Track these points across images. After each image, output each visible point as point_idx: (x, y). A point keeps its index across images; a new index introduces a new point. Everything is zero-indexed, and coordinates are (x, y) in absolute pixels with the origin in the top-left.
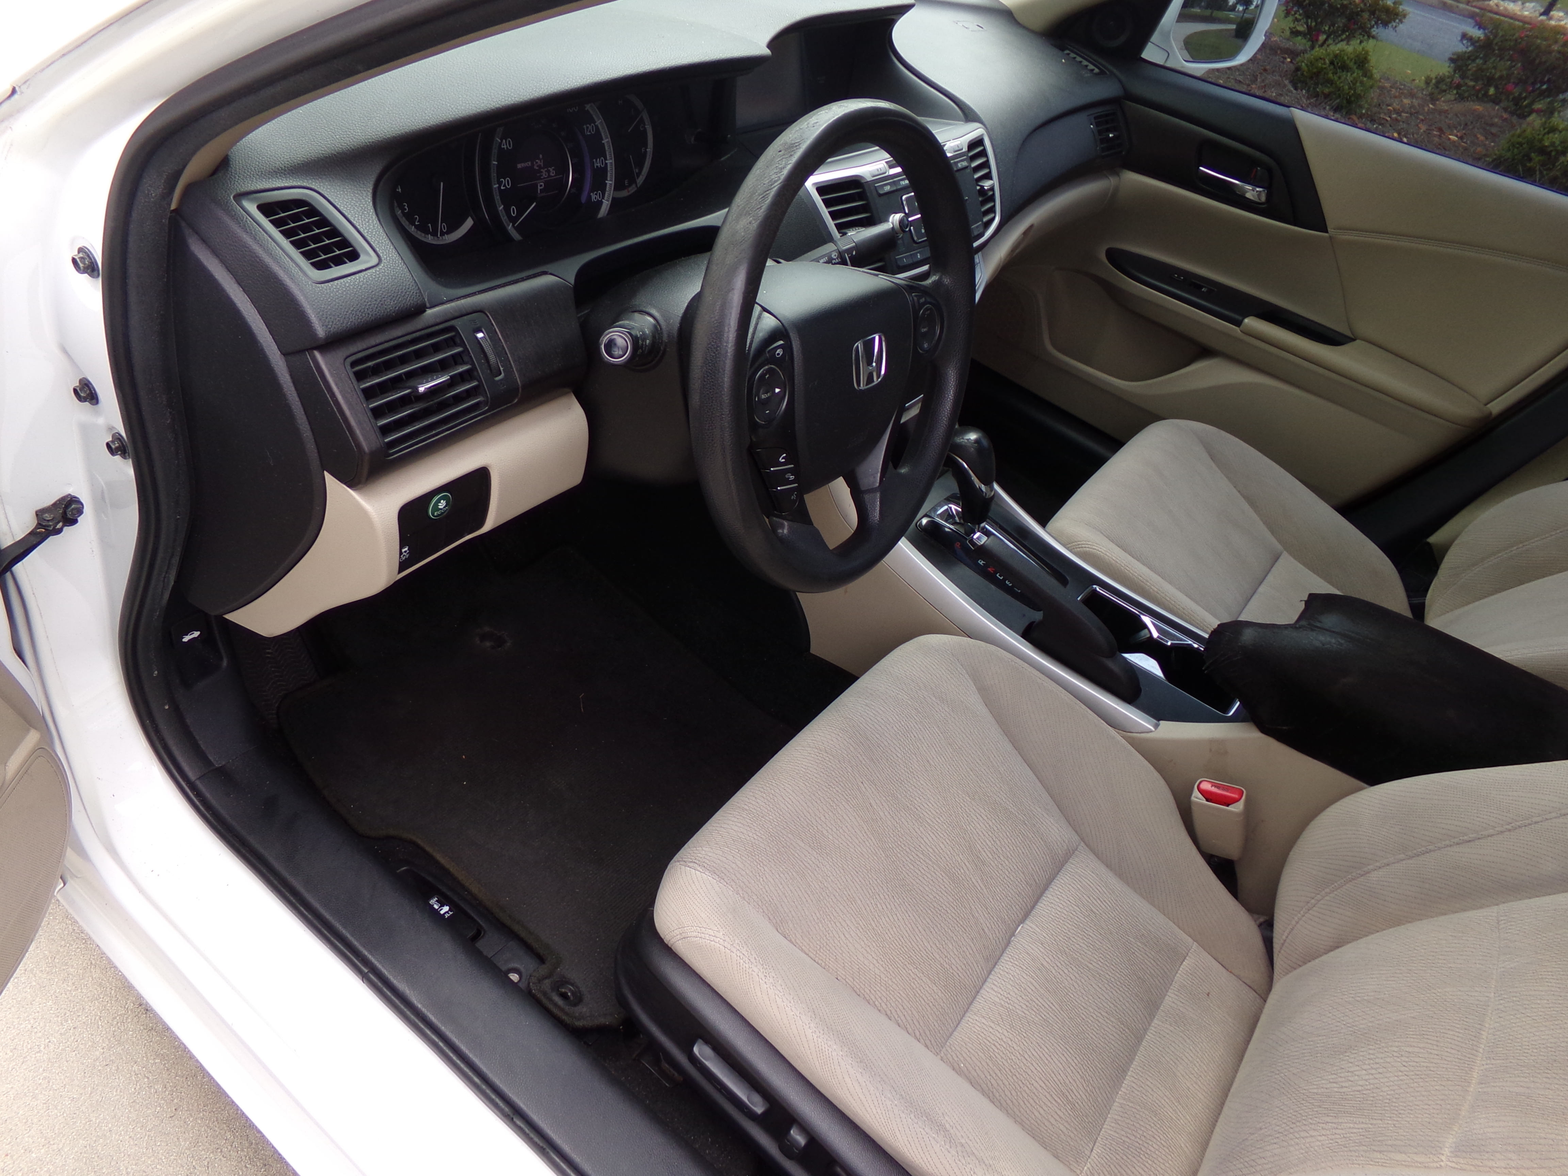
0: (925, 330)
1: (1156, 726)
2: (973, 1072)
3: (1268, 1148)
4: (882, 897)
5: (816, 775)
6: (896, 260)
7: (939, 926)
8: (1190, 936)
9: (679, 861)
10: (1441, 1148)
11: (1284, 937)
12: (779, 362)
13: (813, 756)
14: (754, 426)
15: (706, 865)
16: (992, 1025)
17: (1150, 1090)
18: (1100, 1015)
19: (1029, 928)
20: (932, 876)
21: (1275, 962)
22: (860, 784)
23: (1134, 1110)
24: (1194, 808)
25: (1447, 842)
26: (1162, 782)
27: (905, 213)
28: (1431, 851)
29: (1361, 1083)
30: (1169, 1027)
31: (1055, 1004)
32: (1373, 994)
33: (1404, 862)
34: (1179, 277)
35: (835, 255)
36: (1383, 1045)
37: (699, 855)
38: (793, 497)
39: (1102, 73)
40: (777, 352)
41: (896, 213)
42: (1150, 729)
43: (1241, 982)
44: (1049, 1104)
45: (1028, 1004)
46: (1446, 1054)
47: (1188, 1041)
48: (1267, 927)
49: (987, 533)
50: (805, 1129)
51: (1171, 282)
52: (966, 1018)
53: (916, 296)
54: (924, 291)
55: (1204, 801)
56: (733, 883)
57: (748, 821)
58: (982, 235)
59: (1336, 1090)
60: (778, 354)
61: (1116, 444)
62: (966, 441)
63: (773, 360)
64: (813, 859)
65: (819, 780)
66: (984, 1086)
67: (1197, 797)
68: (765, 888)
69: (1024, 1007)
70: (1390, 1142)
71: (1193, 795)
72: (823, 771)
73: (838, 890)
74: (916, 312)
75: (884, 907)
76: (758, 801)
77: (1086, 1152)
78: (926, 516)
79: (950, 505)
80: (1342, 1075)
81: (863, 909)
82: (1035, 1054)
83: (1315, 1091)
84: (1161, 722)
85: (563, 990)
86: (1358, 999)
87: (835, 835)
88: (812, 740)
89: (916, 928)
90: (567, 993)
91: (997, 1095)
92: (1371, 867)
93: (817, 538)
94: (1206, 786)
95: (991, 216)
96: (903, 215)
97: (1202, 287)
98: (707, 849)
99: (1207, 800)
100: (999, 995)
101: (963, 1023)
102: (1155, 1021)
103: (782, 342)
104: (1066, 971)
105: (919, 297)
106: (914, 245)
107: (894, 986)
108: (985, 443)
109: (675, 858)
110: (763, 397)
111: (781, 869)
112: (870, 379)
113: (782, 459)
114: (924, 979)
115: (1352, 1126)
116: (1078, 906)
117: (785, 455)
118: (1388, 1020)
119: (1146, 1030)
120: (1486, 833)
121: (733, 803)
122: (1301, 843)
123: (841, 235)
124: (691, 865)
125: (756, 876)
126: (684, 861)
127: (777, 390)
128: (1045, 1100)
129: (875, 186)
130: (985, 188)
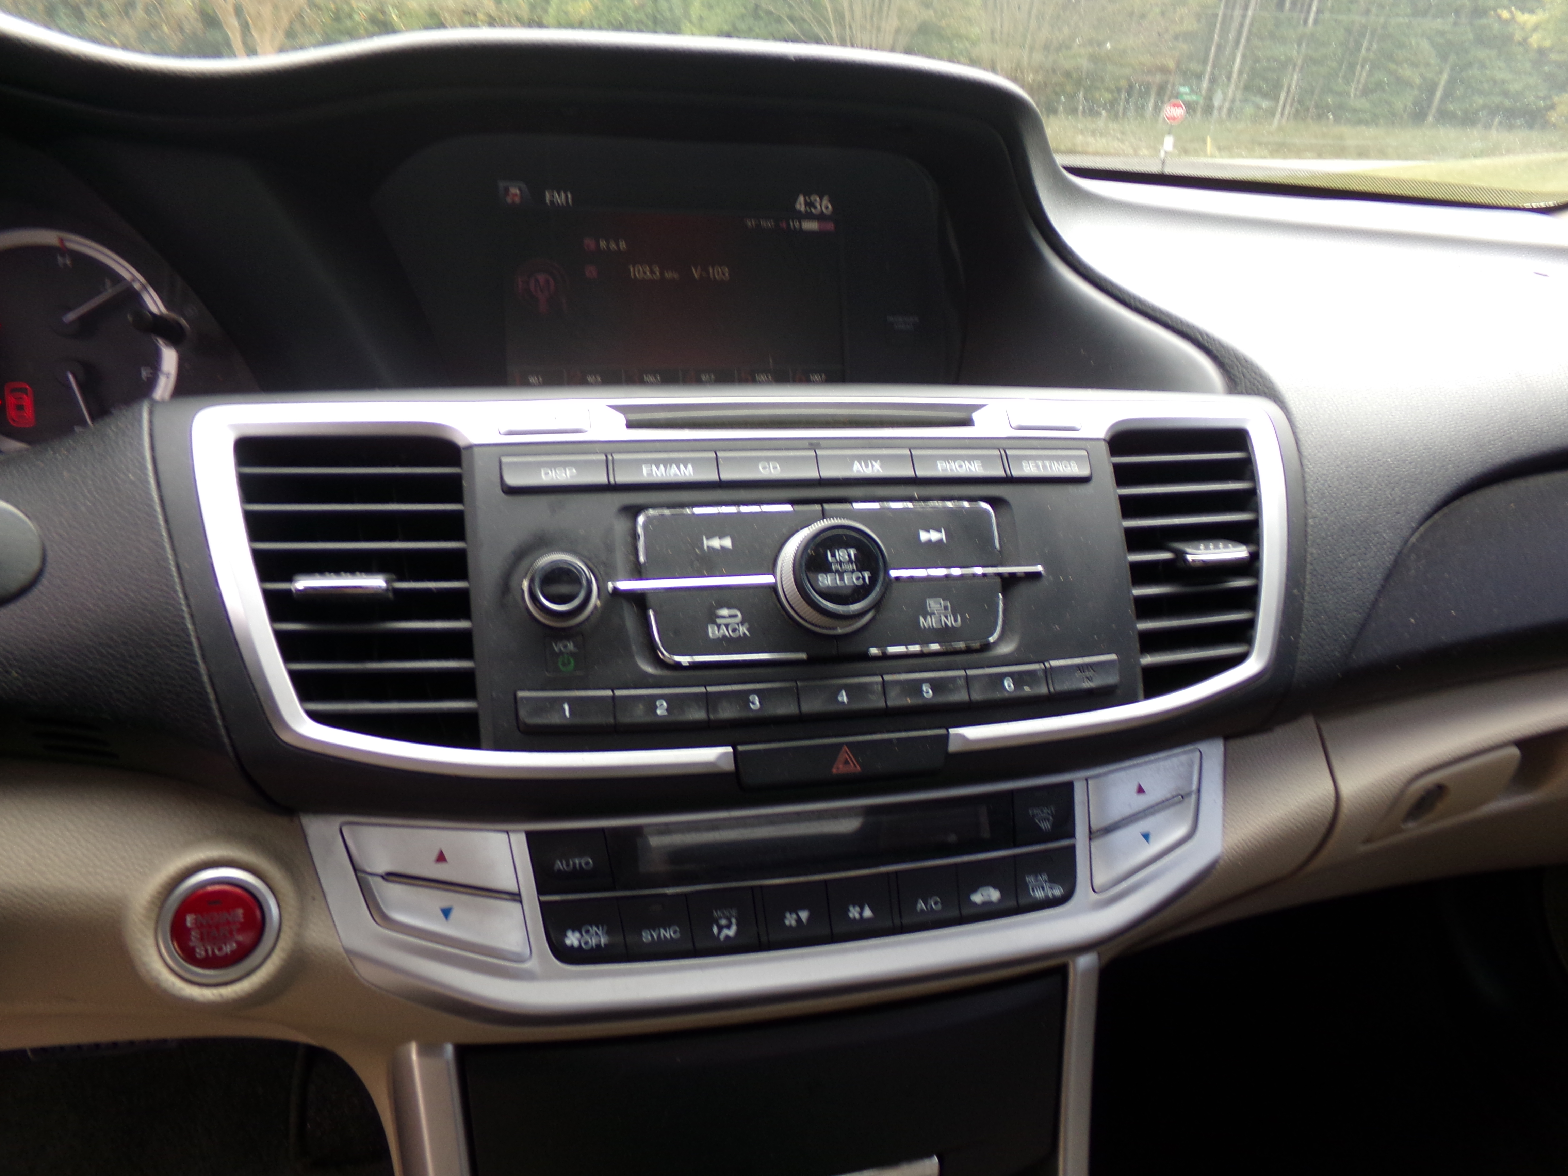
129: (500, 463)
130: (1194, 561)
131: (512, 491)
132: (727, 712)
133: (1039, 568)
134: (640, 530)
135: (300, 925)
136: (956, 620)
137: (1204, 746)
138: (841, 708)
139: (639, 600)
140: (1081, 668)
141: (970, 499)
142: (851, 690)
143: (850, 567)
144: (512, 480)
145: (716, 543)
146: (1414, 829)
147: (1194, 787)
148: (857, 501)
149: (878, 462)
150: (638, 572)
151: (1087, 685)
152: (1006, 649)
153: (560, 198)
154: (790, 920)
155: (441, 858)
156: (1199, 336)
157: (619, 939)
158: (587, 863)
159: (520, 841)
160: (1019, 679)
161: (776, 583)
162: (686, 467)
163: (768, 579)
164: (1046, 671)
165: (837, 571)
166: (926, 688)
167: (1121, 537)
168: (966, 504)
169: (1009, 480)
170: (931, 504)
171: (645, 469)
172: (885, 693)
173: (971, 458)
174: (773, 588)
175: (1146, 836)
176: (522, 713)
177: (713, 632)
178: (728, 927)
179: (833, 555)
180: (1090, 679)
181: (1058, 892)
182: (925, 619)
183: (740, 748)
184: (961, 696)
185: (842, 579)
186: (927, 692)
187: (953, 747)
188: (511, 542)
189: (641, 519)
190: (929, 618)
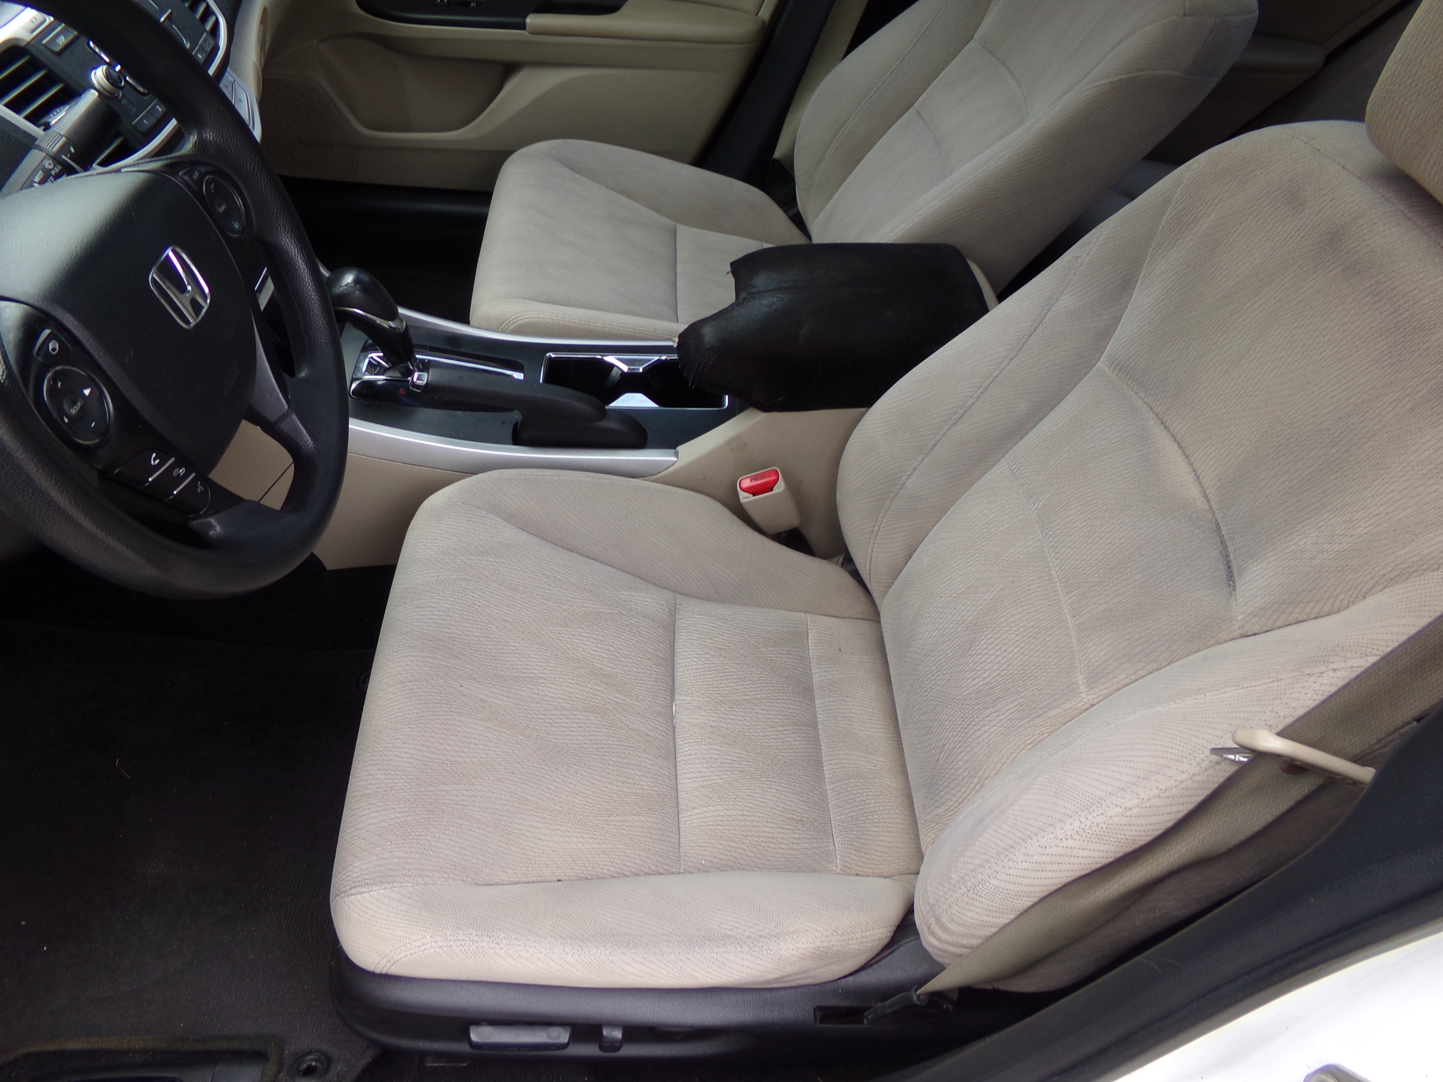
0: (223, 208)
1: (677, 455)
2: (715, 860)
3: (958, 758)
4: (548, 777)
5: (415, 711)
6: (134, 126)
7: (611, 762)
8: (801, 611)
9: (338, 895)
10: (1078, 688)
11: (868, 568)
12: (62, 356)
13: (399, 694)
14: (86, 453)
15: (368, 881)
16: (705, 809)
17: (845, 761)
18: (777, 733)
19: (681, 702)
20: (577, 723)
21: (870, 590)
22: (461, 688)
23: (844, 786)
24: (747, 508)
25: (946, 427)
26: (709, 500)
27: (106, 63)
28: (939, 441)
29: (995, 667)
30: (828, 699)
31: (740, 752)
32: (962, 585)
33: (926, 460)
35: (50, 164)
36: (994, 626)
37: (354, 875)
38: (200, 488)
40: (50, 348)
41: (96, 68)
42: (672, 461)
43: (855, 620)
44: (785, 836)
45: (720, 769)
46: (1039, 607)
47: (848, 699)
48: (848, 563)
49: (425, 366)
50: (613, 1024)
52: (682, 820)
53: (185, 174)
54: (189, 163)
55: (752, 498)
56: (407, 879)
57: (381, 804)
58: (216, 49)
59: (981, 683)
60: (54, 349)
61: (485, 196)
62: (346, 288)
63: (50, 361)
64: (465, 793)
65: (421, 714)
66: (729, 863)
67: (745, 498)
68: (439, 857)
69: (719, 773)
70: (1042, 705)
71: (741, 497)
72: (418, 702)
73: (507, 803)
74: (198, 194)
75: (556, 784)
76: (377, 776)
77: (831, 848)
78: (353, 380)
79: (370, 356)
80: (979, 668)
81: (539, 801)
82: (752, 806)
83: (967, 692)
84: (679, 448)
85: (305, 1066)
86: (954, 595)
87: (470, 755)
88: (389, 677)
89: (593, 781)
90: (311, 1064)
91: (743, 862)
92: (904, 478)
93: (258, 509)
94: (747, 483)
95: (211, 21)
96: (105, 67)
98: (358, 864)
99: (754, 495)
100: (695, 779)
101: (682, 826)
102: (817, 702)
103: (47, 332)
104: (732, 717)
105: (190, 174)
106: (145, 98)
107: (610, 846)
108: (365, 278)
109: (331, 898)
110: (73, 411)
111: (443, 827)
112: (196, 307)
113: (154, 460)
114: (629, 819)
115: (1009, 707)
116: (707, 654)
117: (154, 455)
118: (986, 602)
119: (815, 715)
120: (968, 404)
121: (354, 794)
122: (840, 484)
123: (43, 128)
124: (353, 891)
125: (423, 853)
126: (344, 892)
127: (87, 392)
128: (780, 835)
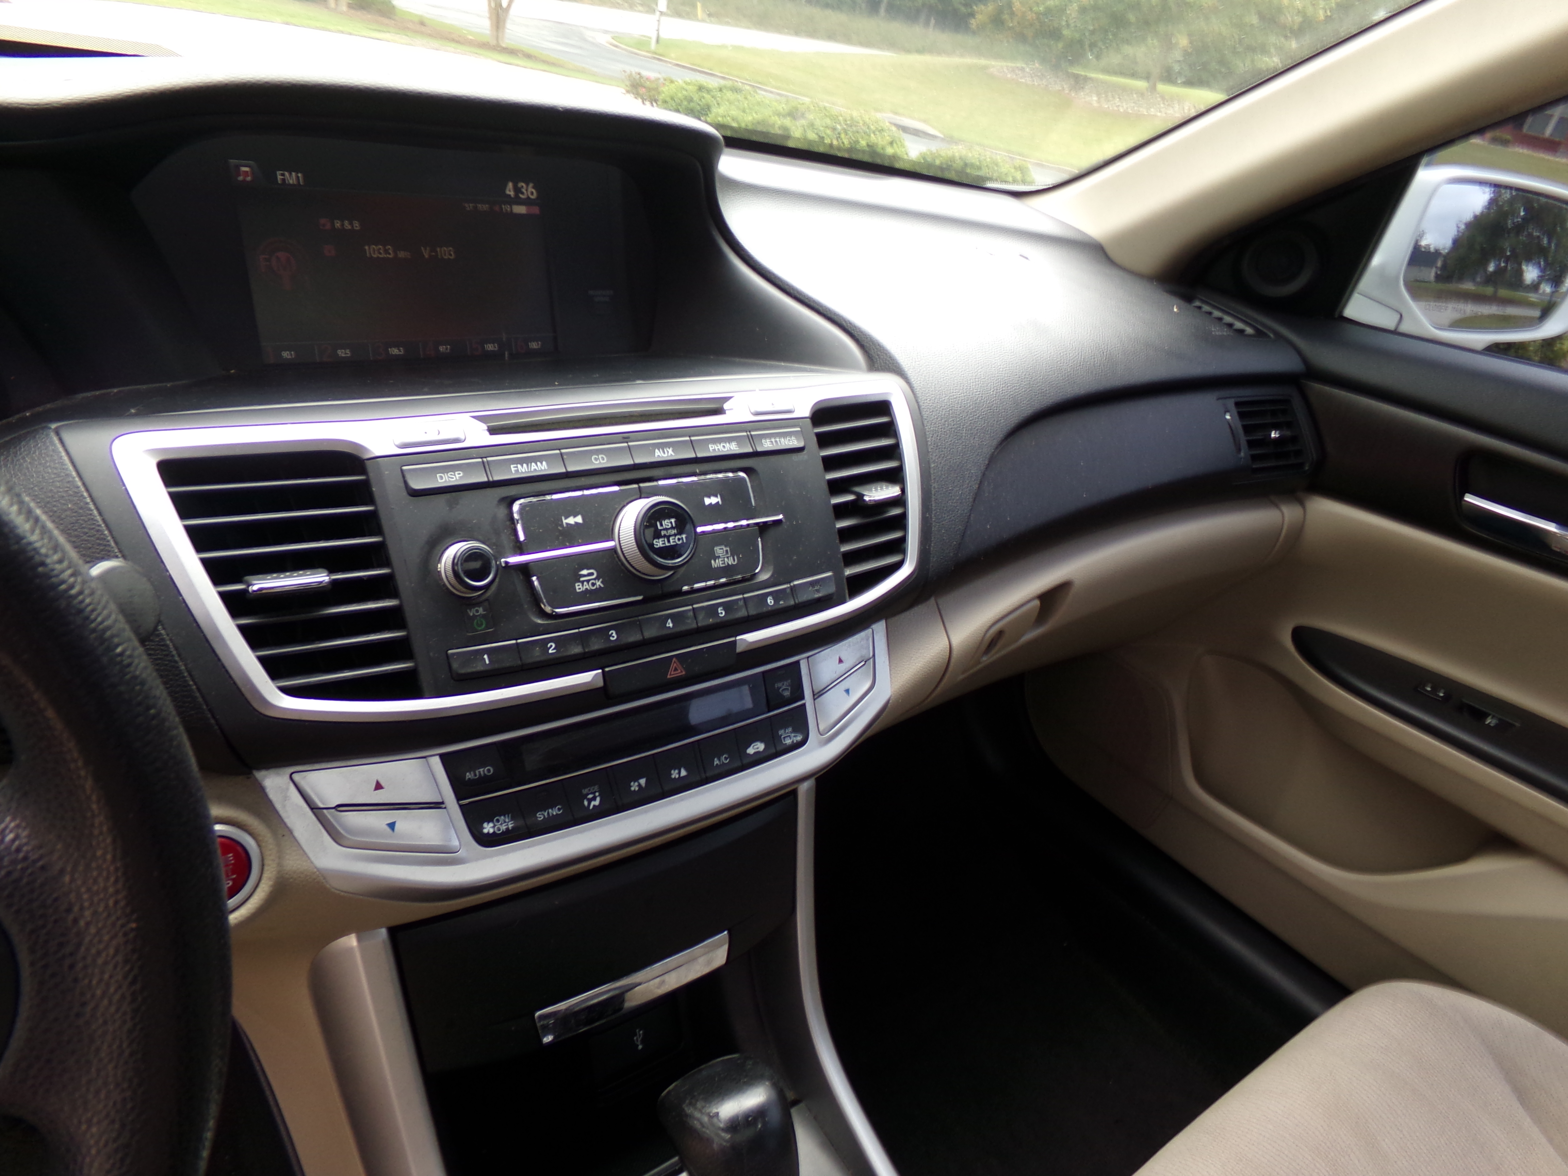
34: (1435, 689)
39: (1259, 334)
51: (1415, 695)
97: (1485, 715)
129: (402, 471)
130: (870, 500)
131: (416, 494)
132: (596, 645)
133: (781, 517)
134: (516, 516)
135: (280, 858)
136: (734, 560)
137: (874, 626)
138: (669, 632)
139: (525, 570)
140: (812, 584)
141: (734, 471)
142: (674, 617)
143: (674, 531)
144: (417, 484)
145: (571, 520)
146: (986, 660)
147: (871, 654)
148: (660, 479)
149: (671, 449)
150: (520, 549)
151: (817, 596)
152: (764, 577)
153: (292, 178)
154: (634, 787)
155: (378, 786)
156: (844, 322)
157: (521, 823)
158: (489, 771)
159: (436, 763)
160: (776, 595)
161: (615, 546)
162: (542, 463)
163: (610, 544)
164: (792, 588)
165: (665, 536)
166: (720, 610)
167: (825, 487)
168: (730, 475)
169: (756, 454)
170: (709, 476)
171: (513, 468)
172: (695, 617)
173: (730, 440)
174: (613, 550)
175: (847, 691)
176: (455, 665)
177: (579, 588)
178: (594, 799)
179: (661, 525)
180: (818, 591)
181: (799, 738)
182: (715, 561)
183: (607, 669)
184: (742, 613)
185: (669, 541)
186: (722, 612)
187: (740, 649)
188: (424, 533)
189: (516, 507)
190: (717, 561)
